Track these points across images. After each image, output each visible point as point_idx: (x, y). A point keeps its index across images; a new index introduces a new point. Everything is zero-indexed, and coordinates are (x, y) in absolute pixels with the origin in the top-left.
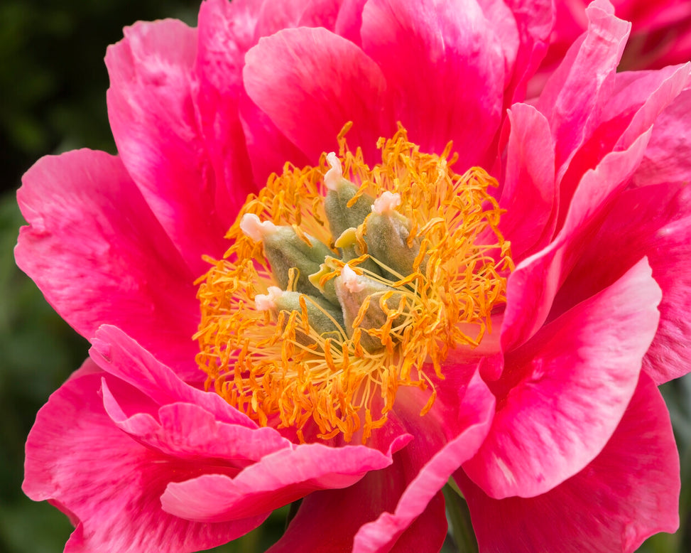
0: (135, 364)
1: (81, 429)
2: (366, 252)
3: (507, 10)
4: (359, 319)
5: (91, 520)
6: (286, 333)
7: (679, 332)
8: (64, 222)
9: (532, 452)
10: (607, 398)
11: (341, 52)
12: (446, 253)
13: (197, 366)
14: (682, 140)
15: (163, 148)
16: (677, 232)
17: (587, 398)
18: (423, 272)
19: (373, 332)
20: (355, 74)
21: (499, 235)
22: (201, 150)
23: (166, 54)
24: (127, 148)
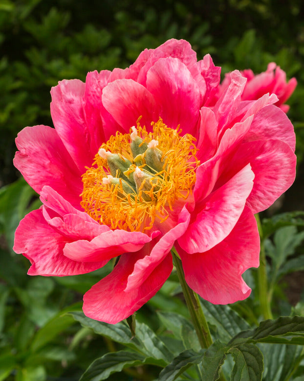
0: (57, 202)
1: (37, 229)
2: (145, 163)
3: (202, 77)
4: (141, 187)
5: (39, 262)
6: (114, 192)
7: (263, 195)
8: (33, 152)
9: (204, 236)
10: (233, 215)
11: (138, 89)
12: (175, 164)
13: (81, 206)
14: (267, 127)
15: (71, 126)
16: (263, 158)
17: (225, 215)
18: (166, 170)
19: (147, 192)
20: (144, 99)
21: (196, 158)
22: (86, 128)
23: (74, 92)
24: (57, 125)
